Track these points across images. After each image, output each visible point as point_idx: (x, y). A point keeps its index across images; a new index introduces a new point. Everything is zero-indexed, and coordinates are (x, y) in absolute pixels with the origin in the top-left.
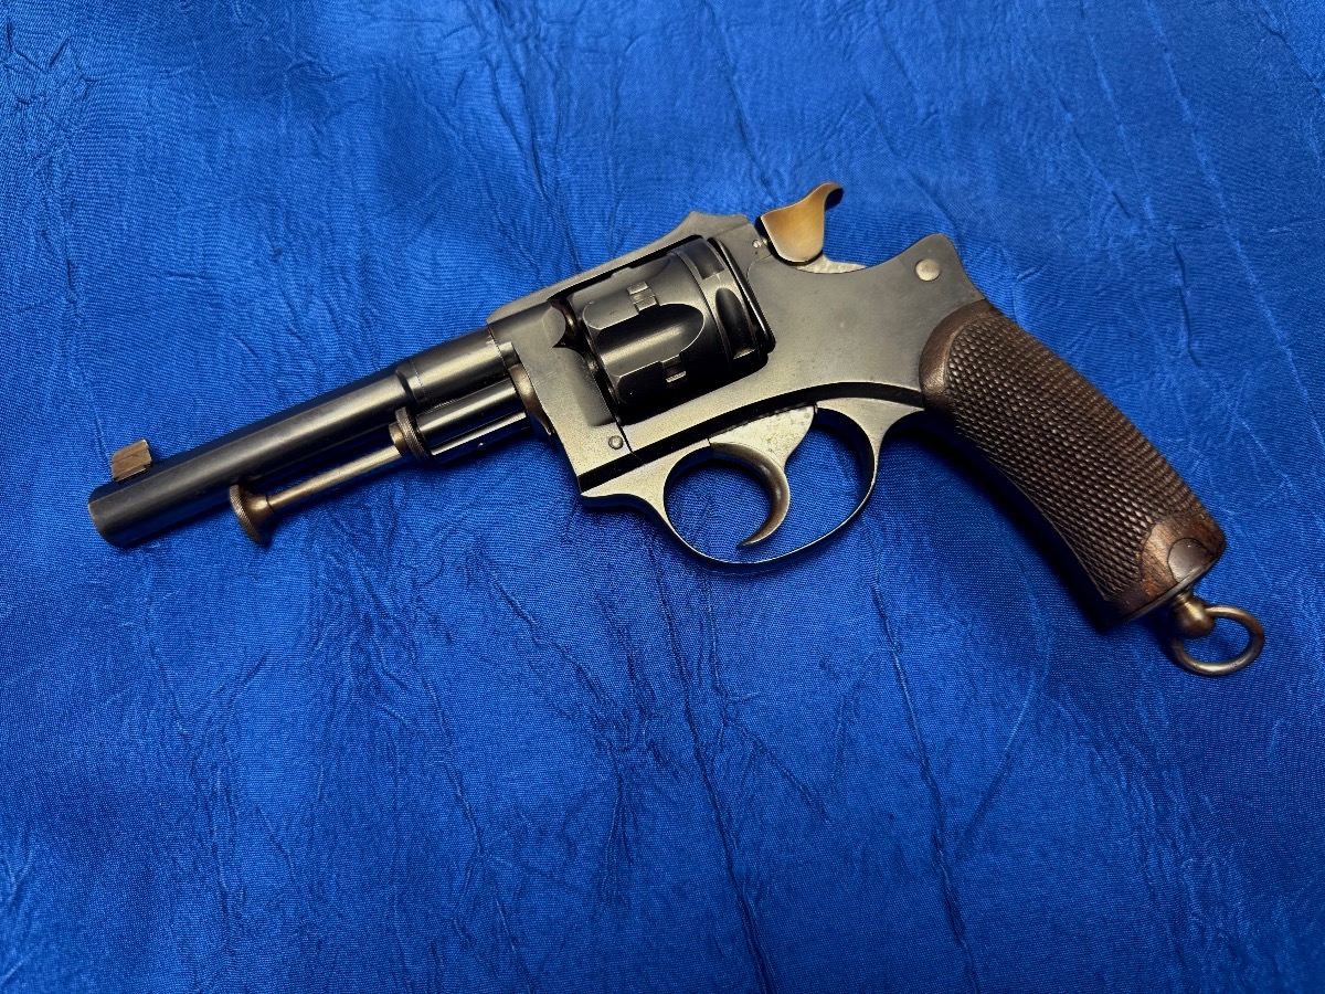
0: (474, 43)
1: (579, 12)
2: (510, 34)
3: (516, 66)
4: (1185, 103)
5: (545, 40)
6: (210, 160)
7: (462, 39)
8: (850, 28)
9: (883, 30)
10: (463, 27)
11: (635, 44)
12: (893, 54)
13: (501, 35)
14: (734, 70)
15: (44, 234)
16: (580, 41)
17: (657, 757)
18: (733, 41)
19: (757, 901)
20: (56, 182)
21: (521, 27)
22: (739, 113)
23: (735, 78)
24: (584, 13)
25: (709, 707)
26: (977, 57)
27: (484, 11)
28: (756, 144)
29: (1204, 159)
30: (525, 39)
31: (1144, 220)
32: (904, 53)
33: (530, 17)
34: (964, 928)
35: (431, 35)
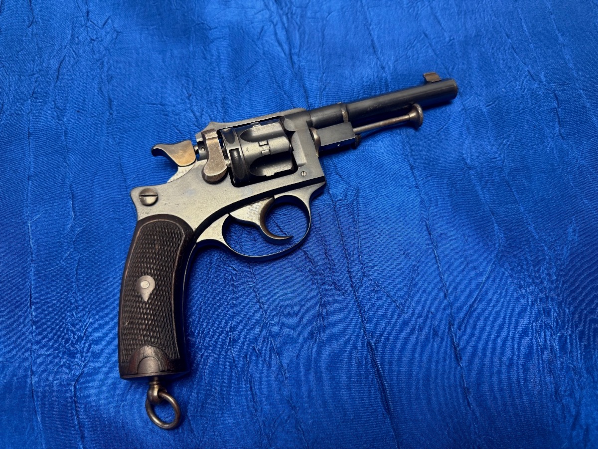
0: (267, 16)
1: (308, 4)
2: (281, 12)
3: (283, 24)
4: (559, 35)
5: (295, 14)
6: (164, 62)
7: (263, 15)
8: (418, 7)
9: (432, 8)
10: (263, 10)
11: (330, 15)
12: (436, 17)
13: (278, 12)
14: (370, 25)
15: (100, 89)
16: (309, 14)
17: (336, 287)
18: (370, 14)
19: (375, 344)
20: (106, 69)
21: (286, 9)
22: (372, 41)
23: (371, 28)
24: (310, 3)
25: (356, 269)
26: (471, 18)
27: (271, 4)
28: (379, 52)
29: (567, 57)
30: (287, 14)
31: (540, 82)
32: (440, 17)
33: (289, 5)
34: (461, 359)
35: (251, 13)
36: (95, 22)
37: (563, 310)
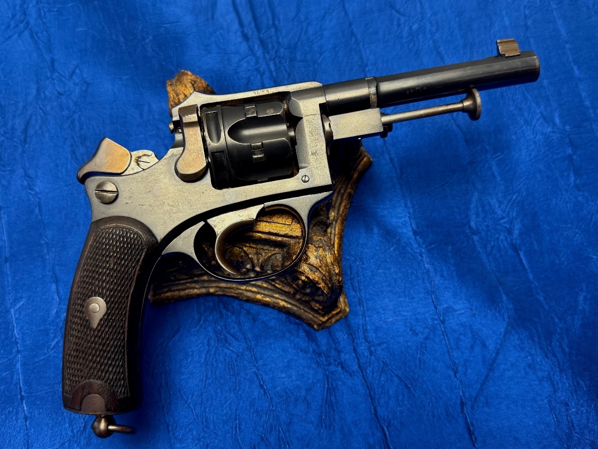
0: (253, 63)
1: (297, 43)
2: (267, 56)
3: (271, 72)
4: (575, 68)
5: (283, 58)
7: (248, 62)
8: (419, 41)
9: (434, 42)
10: (248, 56)
11: (322, 57)
12: (439, 53)
13: (264, 58)
14: (366, 65)
16: (298, 57)
17: (343, 368)
18: (366, 52)
19: (388, 428)
21: (273, 52)
23: (367, 69)
24: (299, 43)
25: (363, 348)
26: (478, 52)
27: (256, 47)
29: (584, 94)
30: (274, 59)
31: (554, 124)
32: (443, 52)
33: (276, 48)
34: (476, 439)
35: (235, 59)
36: (62, 73)
37: (578, 383)
